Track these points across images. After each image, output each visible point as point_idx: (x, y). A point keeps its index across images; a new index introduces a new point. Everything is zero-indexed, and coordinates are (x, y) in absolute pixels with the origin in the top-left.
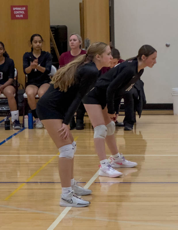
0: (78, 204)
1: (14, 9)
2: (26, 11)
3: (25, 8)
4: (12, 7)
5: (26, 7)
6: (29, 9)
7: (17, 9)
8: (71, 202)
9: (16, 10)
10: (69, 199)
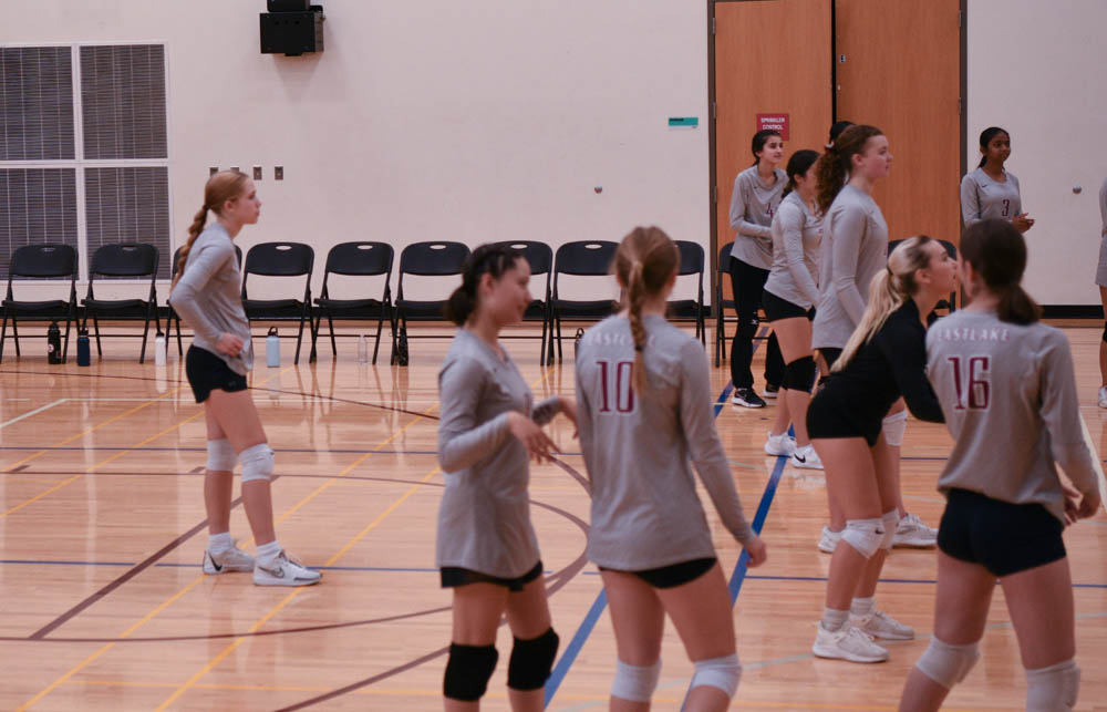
0: (297, 579)
1: (763, 120)
2: (786, 125)
3: (783, 120)
4: (759, 116)
5: (786, 116)
6: (791, 119)
7: (767, 120)
8: (281, 575)
9: (766, 123)
10: (275, 567)
